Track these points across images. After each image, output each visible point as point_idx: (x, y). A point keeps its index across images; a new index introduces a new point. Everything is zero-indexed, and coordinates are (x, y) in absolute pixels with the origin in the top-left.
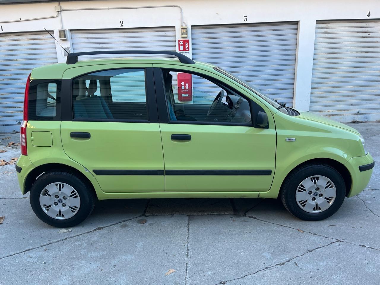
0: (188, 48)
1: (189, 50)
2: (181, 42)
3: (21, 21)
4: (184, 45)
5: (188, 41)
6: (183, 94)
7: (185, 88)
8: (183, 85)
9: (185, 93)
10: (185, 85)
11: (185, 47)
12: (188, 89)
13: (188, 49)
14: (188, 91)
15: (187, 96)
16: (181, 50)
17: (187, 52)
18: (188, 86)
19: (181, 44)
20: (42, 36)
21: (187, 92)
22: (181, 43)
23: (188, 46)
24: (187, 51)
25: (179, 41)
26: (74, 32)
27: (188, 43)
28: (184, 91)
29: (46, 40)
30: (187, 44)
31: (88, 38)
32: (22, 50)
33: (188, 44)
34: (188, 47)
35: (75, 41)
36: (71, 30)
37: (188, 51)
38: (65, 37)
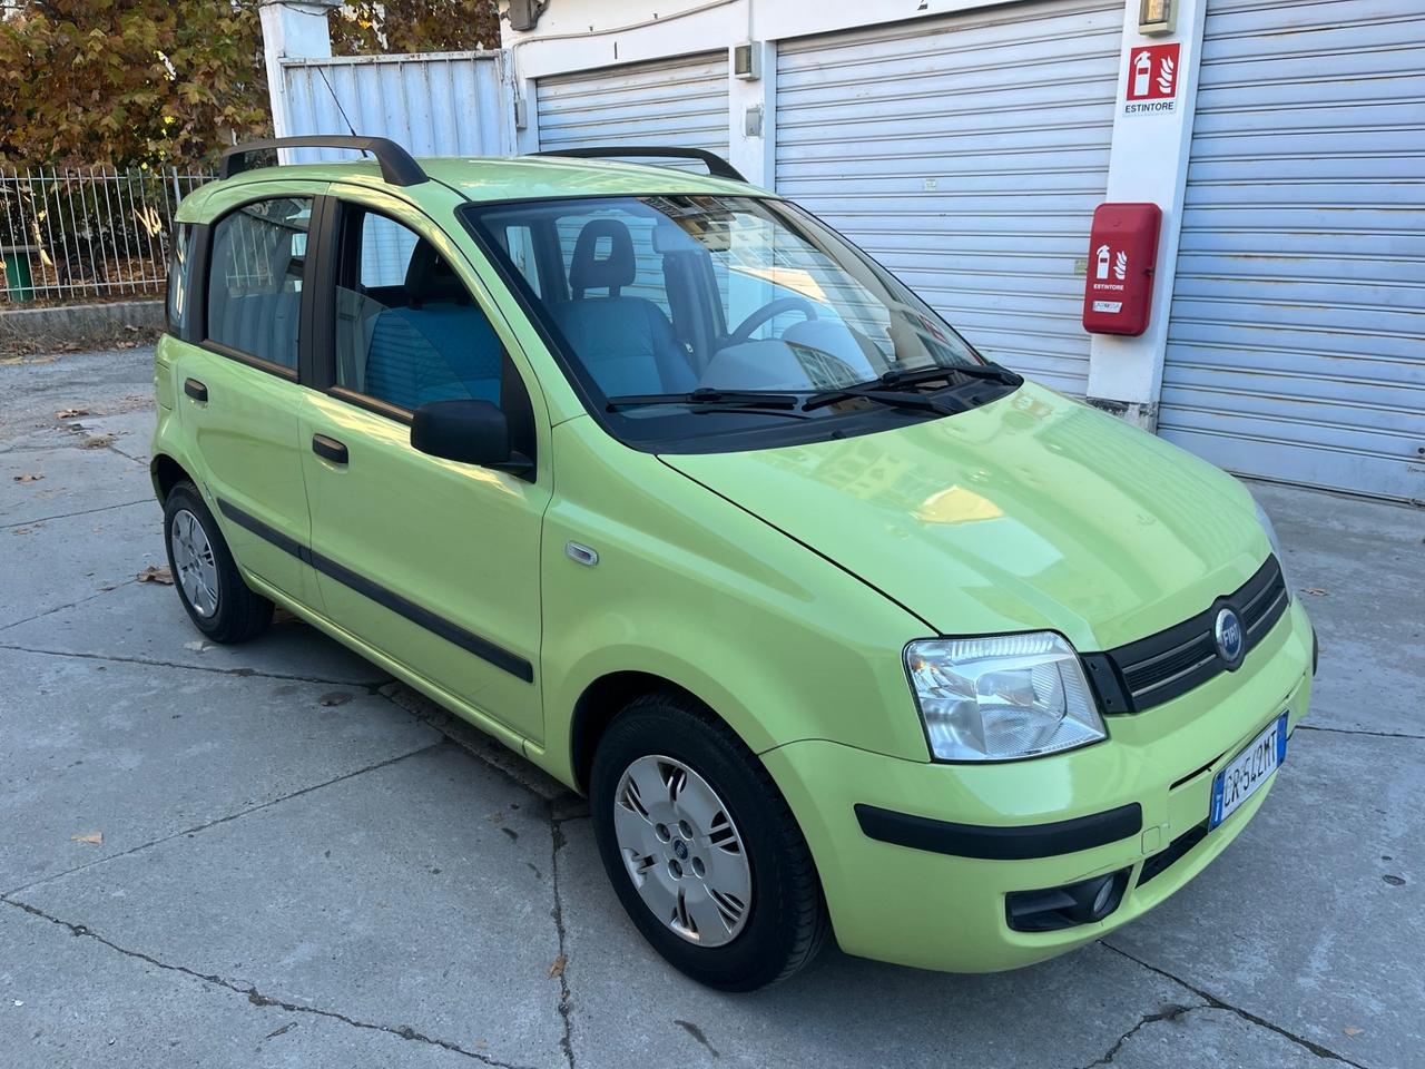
0: (1173, 84)
1: (1172, 94)
2: (1145, 55)
3: (657, 21)
4: (1155, 72)
5: (1173, 52)
6: (1096, 303)
7: (1112, 272)
8: (1104, 260)
9: (1108, 296)
10: (1113, 262)
11: (1159, 79)
12: (1122, 277)
13: (1168, 91)
14: (1121, 287)
15: (1117, 310)
16: (1136, 94)
17: (1164, 106)
18: (1127, 264)
19: (1140, 65)
20: (707, 70)
21: (1117, 291)
22: (1144, 61)
23: (1174, 73)
24: (1162, 100)
25: (1136, 52)
26: (786, 47)
27: (1176, 61)
28: (1107, 287)
29: (713, 84)
30: (1167, 64)
31: (821, 67)
32: (657, 118)
33: (1171, 65)
34: (1170, 78)
35: (786, 81)
36: (778, 42)
37: (1168, 100)
38: (749, 69)
